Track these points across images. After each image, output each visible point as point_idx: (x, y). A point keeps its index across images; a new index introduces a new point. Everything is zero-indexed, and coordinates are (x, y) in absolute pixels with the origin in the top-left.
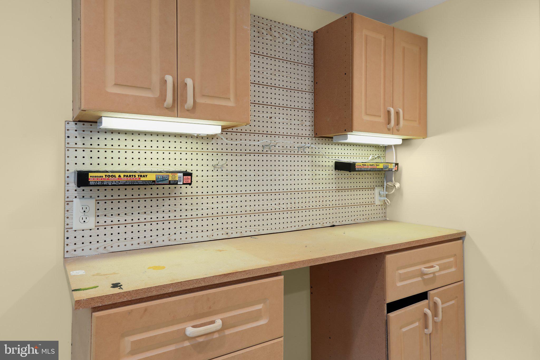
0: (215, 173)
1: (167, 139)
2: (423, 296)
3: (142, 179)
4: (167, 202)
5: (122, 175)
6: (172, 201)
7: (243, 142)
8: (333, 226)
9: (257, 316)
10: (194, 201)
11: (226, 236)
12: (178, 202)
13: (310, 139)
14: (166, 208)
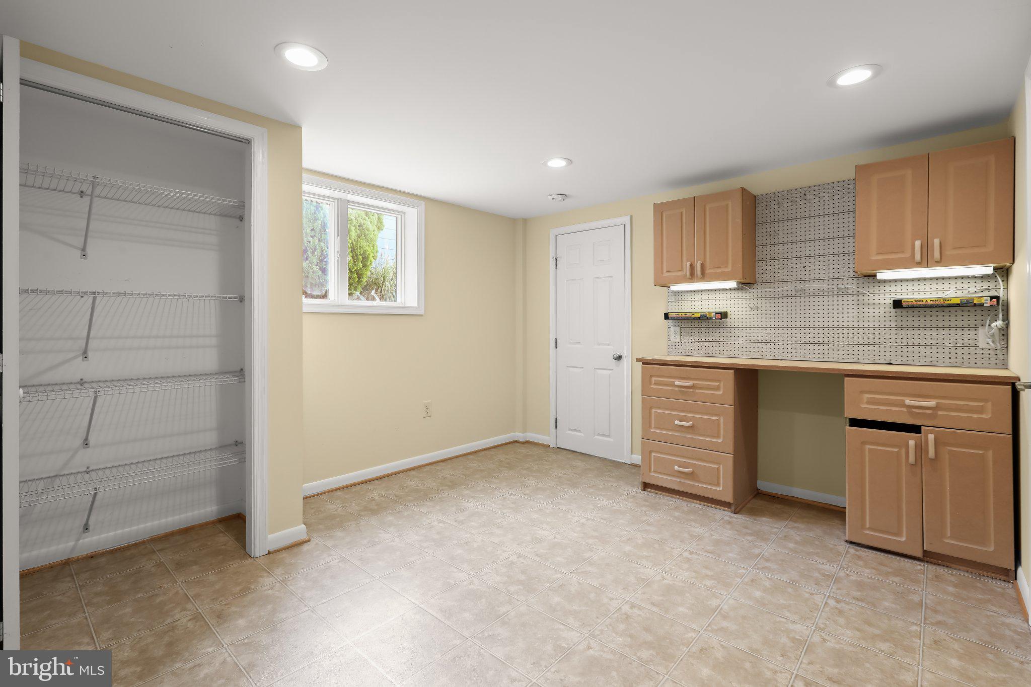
0: (752, 313)
1: (718, 292)
2: (916, 429)
3: (693, 316)
4: (718, 331)
5: (683, 314)
6: (721, 330)
7: (781, 289)
8: (891, 364)
9: (718, 388)
10: (736, 331)
11: (761, 357)
12: (725, 331)
13: (855, 279)
14: (718, 334)
